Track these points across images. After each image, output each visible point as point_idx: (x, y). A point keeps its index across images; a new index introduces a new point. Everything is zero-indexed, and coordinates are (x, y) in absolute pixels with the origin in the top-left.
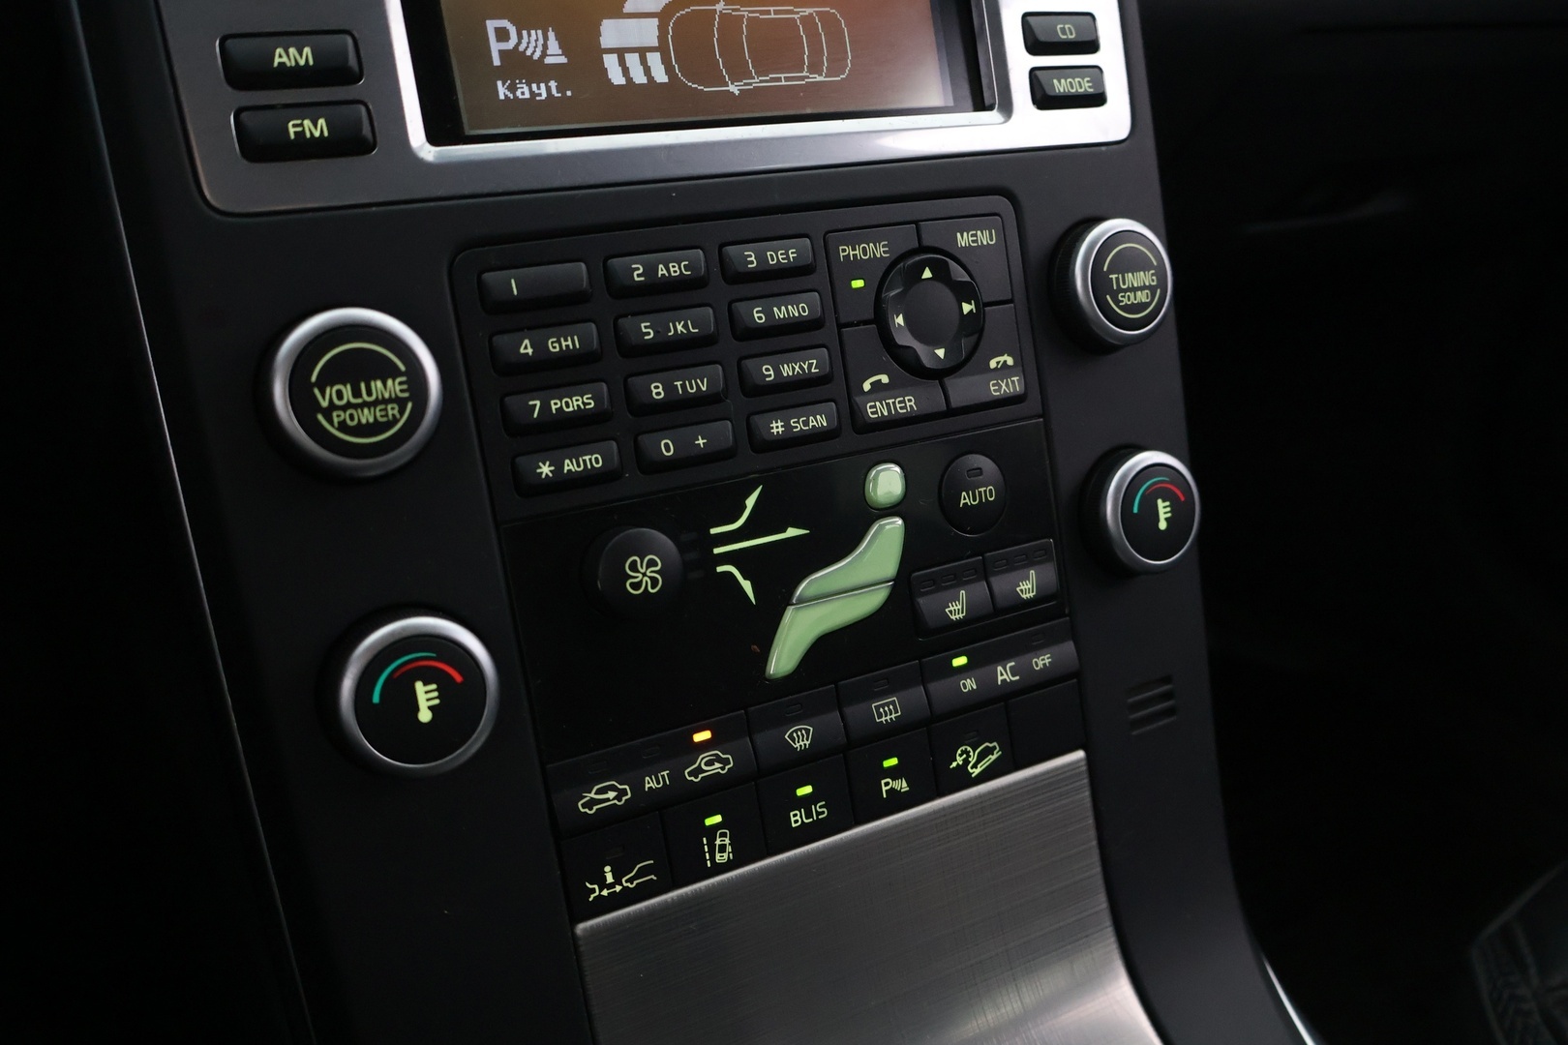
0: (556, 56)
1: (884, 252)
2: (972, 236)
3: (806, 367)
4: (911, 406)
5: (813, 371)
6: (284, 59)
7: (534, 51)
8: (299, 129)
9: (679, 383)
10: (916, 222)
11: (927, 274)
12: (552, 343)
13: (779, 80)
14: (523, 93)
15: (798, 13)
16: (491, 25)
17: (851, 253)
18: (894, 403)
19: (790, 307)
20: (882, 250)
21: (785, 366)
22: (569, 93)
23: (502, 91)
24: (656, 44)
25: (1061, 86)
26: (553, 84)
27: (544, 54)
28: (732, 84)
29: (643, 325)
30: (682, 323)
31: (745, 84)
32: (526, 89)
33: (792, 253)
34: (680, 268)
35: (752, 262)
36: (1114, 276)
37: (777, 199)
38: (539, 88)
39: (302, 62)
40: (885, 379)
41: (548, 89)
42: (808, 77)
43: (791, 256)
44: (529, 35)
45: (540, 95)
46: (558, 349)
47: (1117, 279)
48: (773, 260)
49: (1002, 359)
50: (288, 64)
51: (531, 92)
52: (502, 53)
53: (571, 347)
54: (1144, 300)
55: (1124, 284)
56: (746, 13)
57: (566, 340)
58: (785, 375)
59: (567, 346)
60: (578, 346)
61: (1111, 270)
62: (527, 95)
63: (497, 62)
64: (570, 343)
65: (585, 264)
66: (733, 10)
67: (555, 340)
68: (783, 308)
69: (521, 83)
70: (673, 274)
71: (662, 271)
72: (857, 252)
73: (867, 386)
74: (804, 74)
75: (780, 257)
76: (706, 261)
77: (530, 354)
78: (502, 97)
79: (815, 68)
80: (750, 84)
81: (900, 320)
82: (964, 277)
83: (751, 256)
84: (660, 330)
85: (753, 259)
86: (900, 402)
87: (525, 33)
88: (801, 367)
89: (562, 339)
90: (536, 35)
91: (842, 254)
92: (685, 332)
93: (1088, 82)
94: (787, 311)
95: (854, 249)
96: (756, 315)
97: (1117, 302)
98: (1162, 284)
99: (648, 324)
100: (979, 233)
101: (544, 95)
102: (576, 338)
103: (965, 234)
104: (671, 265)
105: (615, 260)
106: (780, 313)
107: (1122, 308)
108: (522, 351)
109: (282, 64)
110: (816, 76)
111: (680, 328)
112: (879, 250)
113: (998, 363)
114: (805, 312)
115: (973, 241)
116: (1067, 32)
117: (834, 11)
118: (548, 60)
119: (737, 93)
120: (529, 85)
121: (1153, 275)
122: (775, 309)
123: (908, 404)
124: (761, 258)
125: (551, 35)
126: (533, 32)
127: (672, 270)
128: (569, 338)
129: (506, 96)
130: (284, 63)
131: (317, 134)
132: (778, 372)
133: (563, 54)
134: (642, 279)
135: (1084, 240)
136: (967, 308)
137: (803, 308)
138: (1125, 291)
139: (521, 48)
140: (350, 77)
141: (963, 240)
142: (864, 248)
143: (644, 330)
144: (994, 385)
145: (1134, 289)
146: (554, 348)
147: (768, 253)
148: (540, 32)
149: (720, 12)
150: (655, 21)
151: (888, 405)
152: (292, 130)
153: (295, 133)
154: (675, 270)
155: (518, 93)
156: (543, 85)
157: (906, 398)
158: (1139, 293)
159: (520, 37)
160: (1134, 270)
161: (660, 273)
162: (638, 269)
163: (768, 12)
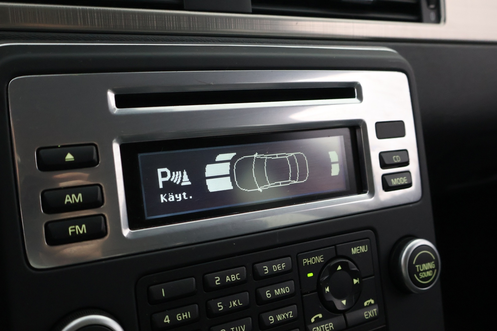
0: (186, 182)
1: (322, 260)
2: (358, 249)
3: (287, 315)
4: (331, 328)
5: (291, 317)
6: (70, 200)
7: (177, 181)
8: (74, 230)
9: (232, 329)
10: (334, 245)
11: (339, 268)
12: (179, 316)
13: (279, 184)
14: (171, 199)
15: (287, 155)
16: (160, 171)
17: (308, 262)
18: (324, 327)
19: (282, 289)
20: (321, 259)
21: (279, 315)
22: (191, 197)
23: (163, 199)
24: (229, 173)
25: (395, 182)
26: (184, 194)
27: (181, 181)
28: (259, 187)
29: (218, 304)
30: (236, 301)
31: (265, 187)
32: (173, 197)
33: (284, 265)
34: (236, 277)
35: (266, 271)
36: (417, 266)
37: (278, 241)
38: (178, 196)
39: (77, 201)
40: (320, 316)
41: (182, 196)
42: (291, 182)
43: (283, 266)
44: (176, 174)
45: (178, 199)
46: (181, 319)
47: (419, 267)
48: (275, 269)
49: (369, 301)
50: (71, 202)
51: (175, 198)
52: (163, 182)
53: (187, 317)
54: (430, 275)
55: (422, 269)
56: (266, 157)
57: (185, 314)
58: (279, 320)
59: (185, 317)
60: (190, 317)
61: (417, 264)
62: (173, 200)
63: (161, 186)
64: (186, 315)
65: (195, 278)
66: (261, 156)
67: (180, 314)
68: (279, 290)
69: (171, 194)
70: (233, 280)
71: (228, 279)
72: (310, 261)
73: (313, 320)
74: (289, 181)
75: (278, 267)
76: (247, 272)
77: (169, 322)
78: (162, 201)
79: (294, 178)
80: (267, 187)
81: (327, 290)
82: (354, 268)
83: (266, 268)
84: (226, 306)
85: (267, 269)
86: (327, 326)
87: (174, 173)
88: (285, 316)
89: (183, 314)
90: (179, 173)
91: (304, 263)
92: (237, 305)
93: (405, 179)
94: (280, 291)
95: (309, 260)
96: (267, 294)
97: (419, 277)
98: (437, 267)
99: (221, 303)
100: (361, 247)
101: (180, 199)
102: (189, 313)
103: (355, 248)
104: (232, 276)
105: (207, 275)
106: (277, 292)
107: (421, 280)
108: (165, 321)
109: (69, 203)
110: (294, 181)
111: (234, 303)
112: (319, 259)
113: (368, 303)
114: (288, 291)
115: (358, 251)
116: (397, 159)
117: (302, 153)
118: (183, 184)
119: (261, 191)
120: (174, 195)
121: (433, 263)
122: (275, 290)
123: (330, 327)
124: (270, 269)
125: (185, 173)
126: (177, 172)
127: (232, 278)
128: (186, 313)
129: (164, 201)
130: (69, 202)
131: (81, 232)
132: (275, 319)
133: (190, 181)
134: (219, 283)
135: (405, 250)
136: (355, 281)
137: (287, 289)
138: (422, 272)
139: (172, 180)
140: (98, 204)
141: (354, 251)
142: (313, 259)
143: (219, 306)
144: (366, 314)
145: (425, 271)
146: (179, 318)
147: (273, 266)
148: (180, 172)
149: (256, 158)
150: (229, 164)
151: (322, 328)
152: (70, 231)
153: (72, 232)
154: (234, 278)
155: (169, 199)
156: (180, 195)
157: (330, 324)
158: (428, 272)
159: (172, 175)
160: (425, 262)
161: (227, 280)
162: (217, 279)
163: (275, 156)
